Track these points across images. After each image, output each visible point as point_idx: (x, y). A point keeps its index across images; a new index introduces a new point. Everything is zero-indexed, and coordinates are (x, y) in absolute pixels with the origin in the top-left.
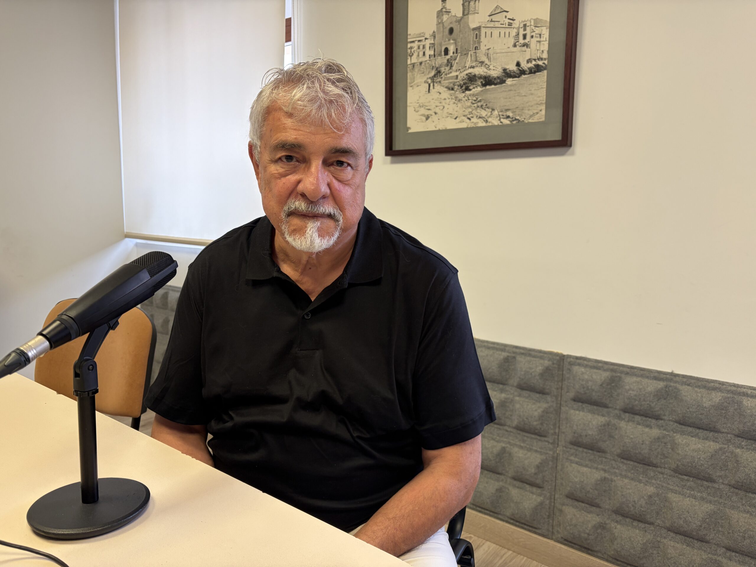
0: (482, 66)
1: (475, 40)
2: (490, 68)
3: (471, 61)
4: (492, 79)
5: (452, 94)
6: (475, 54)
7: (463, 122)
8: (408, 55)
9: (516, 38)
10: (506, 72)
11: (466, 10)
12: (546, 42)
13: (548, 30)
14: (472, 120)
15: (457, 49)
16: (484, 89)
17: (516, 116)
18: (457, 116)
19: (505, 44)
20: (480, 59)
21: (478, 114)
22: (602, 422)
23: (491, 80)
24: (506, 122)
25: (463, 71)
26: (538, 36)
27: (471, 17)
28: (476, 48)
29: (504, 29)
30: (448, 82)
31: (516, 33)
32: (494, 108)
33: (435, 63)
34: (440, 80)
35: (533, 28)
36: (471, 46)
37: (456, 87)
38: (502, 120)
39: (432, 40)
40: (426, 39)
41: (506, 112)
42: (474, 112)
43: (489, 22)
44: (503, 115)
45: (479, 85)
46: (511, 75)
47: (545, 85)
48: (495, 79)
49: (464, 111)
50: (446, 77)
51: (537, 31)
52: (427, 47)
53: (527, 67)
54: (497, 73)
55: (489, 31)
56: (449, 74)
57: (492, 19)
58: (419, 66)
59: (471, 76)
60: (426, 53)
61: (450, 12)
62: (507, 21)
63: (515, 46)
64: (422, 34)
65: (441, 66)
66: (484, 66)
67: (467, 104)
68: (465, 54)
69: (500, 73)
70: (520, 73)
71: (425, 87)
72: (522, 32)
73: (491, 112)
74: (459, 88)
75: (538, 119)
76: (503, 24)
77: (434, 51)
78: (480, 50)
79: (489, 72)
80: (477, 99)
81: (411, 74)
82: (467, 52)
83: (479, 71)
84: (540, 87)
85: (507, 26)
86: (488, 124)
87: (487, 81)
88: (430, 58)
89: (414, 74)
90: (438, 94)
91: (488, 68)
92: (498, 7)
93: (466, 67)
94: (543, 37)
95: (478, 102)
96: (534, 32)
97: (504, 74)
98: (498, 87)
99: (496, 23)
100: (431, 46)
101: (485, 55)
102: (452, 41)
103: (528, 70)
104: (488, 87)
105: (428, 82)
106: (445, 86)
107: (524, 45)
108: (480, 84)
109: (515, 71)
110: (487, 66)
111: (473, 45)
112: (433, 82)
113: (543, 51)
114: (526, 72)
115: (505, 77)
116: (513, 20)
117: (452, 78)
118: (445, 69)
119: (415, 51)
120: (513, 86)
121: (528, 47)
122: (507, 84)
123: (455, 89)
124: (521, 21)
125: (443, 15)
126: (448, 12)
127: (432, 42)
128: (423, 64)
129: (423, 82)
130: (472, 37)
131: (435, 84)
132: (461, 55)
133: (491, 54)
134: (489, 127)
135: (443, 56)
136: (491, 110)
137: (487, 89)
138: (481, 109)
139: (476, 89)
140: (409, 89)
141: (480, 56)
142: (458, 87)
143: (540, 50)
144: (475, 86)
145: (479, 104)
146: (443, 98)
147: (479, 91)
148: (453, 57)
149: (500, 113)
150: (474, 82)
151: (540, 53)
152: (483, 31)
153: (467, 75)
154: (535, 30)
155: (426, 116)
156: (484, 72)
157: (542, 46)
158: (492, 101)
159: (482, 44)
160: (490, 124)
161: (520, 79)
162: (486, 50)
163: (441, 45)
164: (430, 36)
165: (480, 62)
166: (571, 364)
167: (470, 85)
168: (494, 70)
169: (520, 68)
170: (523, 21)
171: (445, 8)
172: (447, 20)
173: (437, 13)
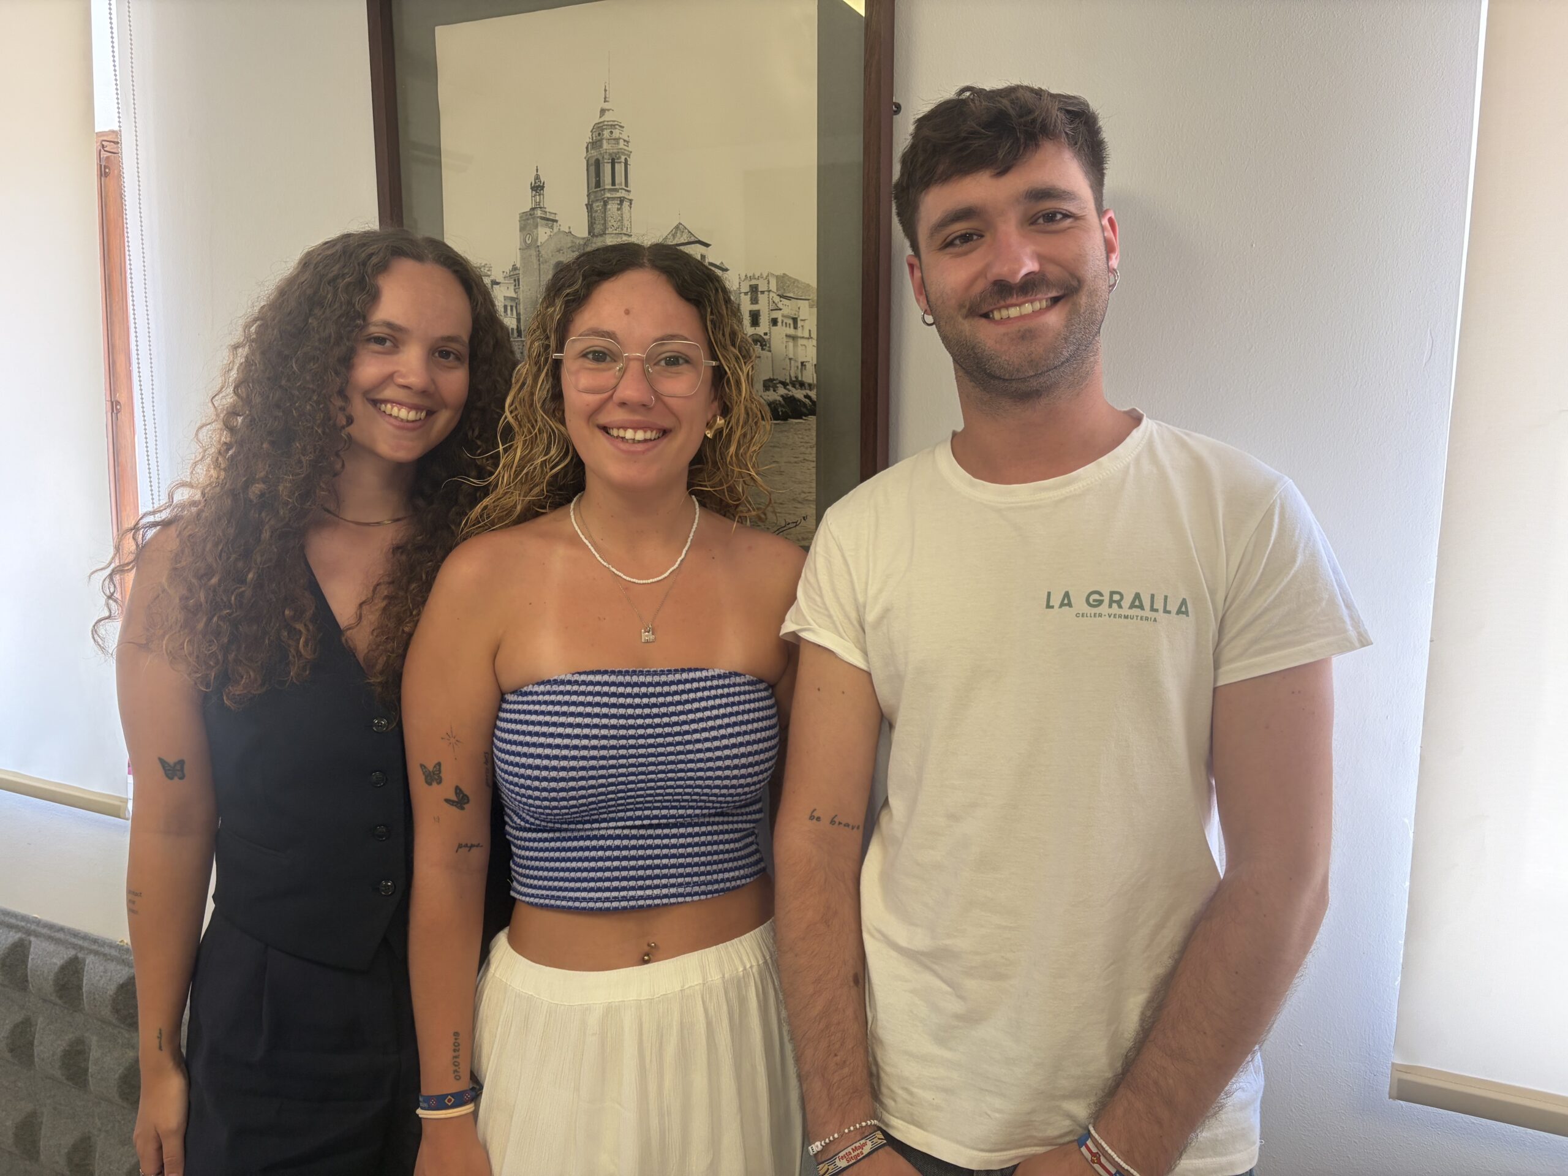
11: (597, 222)
13: (815, 310)
26: (790, 321)
35: (777, 299)
61: (556, 221)
72: (746, 306)
77: (519, 320)
92: (681, 227)
94: (802, 327)
96: (780, 309)
100: (509, 303)
113: (802, 363)
116: (723, 269)
121: (766, 348)
124: (743, 277)
125: (536, 227)
126: (551, 221)
127: (514, 295)
143: (796, 361)
151: (797, 367)
154: (780, 306)
157: (800, 348)
170: (748, 276)
171: (541, 208)
172: (548, 240)
173: (521, 217)
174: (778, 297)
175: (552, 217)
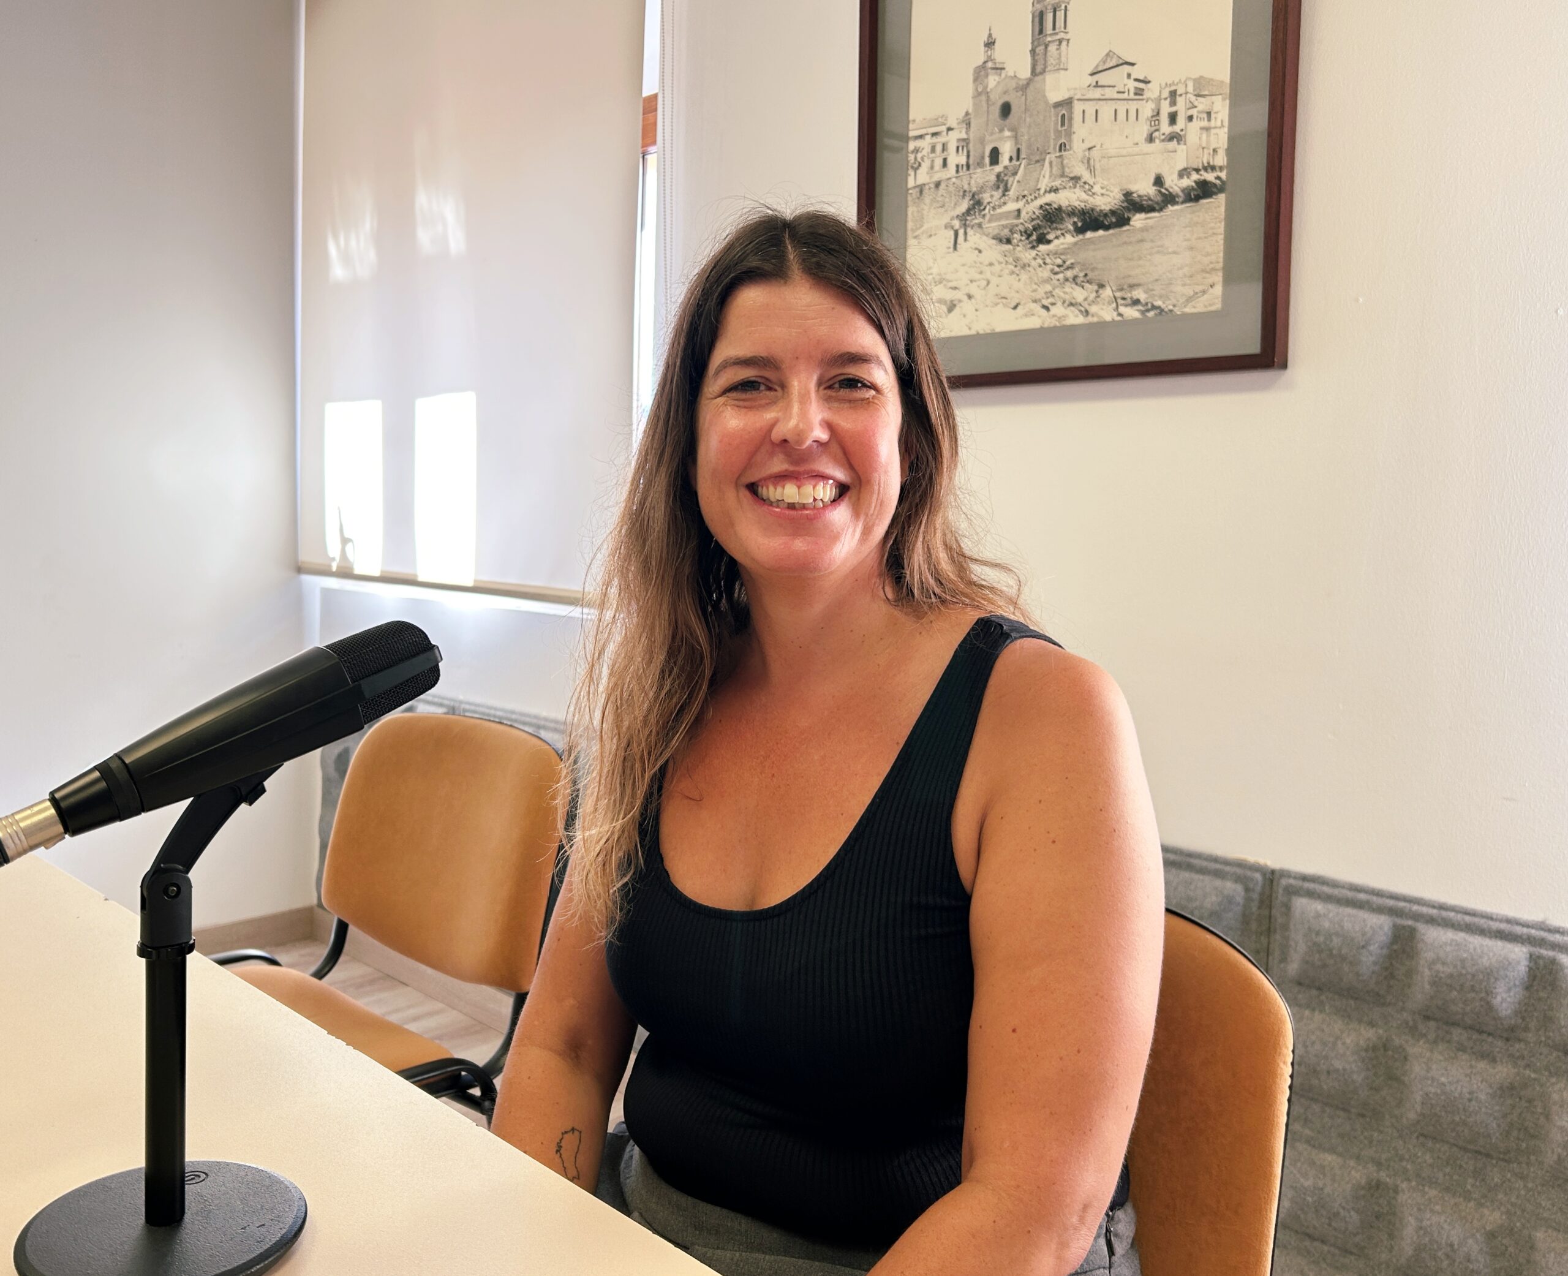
0: (1075, 187)
1: (1060, 129)
2: (1093, 191)
3: (1050, 176)
4: (1099, 216)
5: (1007, 253)
6: (1059, 160)
7: (1033, 315)
8: (909, 168)
9: (1153, 123)
10: (1132, 200)
11: (1038, 63)
12: (1222, 129)
13: (1228, 102)
14: (1054, 310)
15: (1018, 150)
16: (1081, 240)
17: (1156, 301)
18: (1017, 301)
19: (1127, 137)
20: (1070, 173)
21: (1067, 297)
22: (1369, 1039)
23: (1096, 220)
24: (1131, 313)
25: (1032, 200)
26: (1205, 116)
27: (1049, 78)
28: (1062, 147)
29: (1125, 102)
30: (999, 225)
31: (1153, 110)
32: (1104, 283)
33: (969, 184)
34: (981, 220)
35: (1193, 98)
36: (1052, 142)
37: (1017, 236)
38: (1122, 309)
39: (964, 131)
41: (1130, 292)
42: (1058, 292)
43: (1091, 87)
44: (1124, 299)
45: (1068, 231)
46: (1142, 205)
47: (1221, 228)
48: (1106, 215)
49: (1035, 291)
50: (992, 215)
51: (1202, 104)
52: (952, 147)
53: (1179, 188)
54: (1110, 203)
55: (1090, 109)
56: (1000, 206)
57: (1097, 82)
58: (932, 190)
59: (1050, 211)
60: (949, 161)
61: (1004, 69)
62: (1132, 85)
63: (1150, 139)
64: (940, 120)
65: (982, 190)
66: (1080, 186)
67: (1040, 274)
68: (1037, 161)
69: (1115, 201)
70: (1163, 201)
71: (946, 238)
72: (1166, 109)
73: (1097, 292)
74: (1023, 238)
75: (1205, 306)
76: (1124, 92)
77: (968, 156)
78: (1071, 152)
79: (1091, 200)
80: (1064, 262)
81: (915, 209)
82: (1043, 157)
83: (1071, 198)
84: (1210, 232)
85: (1132, 96)
86: (1090, 319)
87: (1088, 220)
88: (957, 171)
89: (923, 209)
90: (977, 252)
91: (1089, 190)
92: (1111, 54)
93: (1039, 189)
94: (1216, 118)
95: (1068, 268)
96: (1196, 107)
97: (1125, 204)
98: (1112, 234)
99: (1107, 90)
100: (961, 144)
101: (1083, 162)
102: (1007, 133)
103: (1181, 194)
104: (1089, 234)
105: (952, 227)
106: (991, 236)
107: (1172, 137)
108: (1071, 228)
109: (1152, 197)
110: (1087, 187)
111: (1054, 139)
112: (965, 226)
113: (1215, 151)
114: (1177, 199)
115: (1129, 210)
116: (1147, 82)
117: (1006, 215)
118: (992, 196)
119: (925, 158)
120: (1147, 230)
121: (1182, 142)
122: (1133, 226)
123: (1015, 241)
124: (1163, 85)
125: (987, 76)
126: (999, 69)
127: (964, 136)
128: (943, 186)
129: (943, 227)
130: (1052, 123)
131: (969, 230)
132: (1029, 164)
133: (1097, 160)
134: (1091, 325)
135: (988, 168)
136: (1096, 287)
137: (1089, 239)
138: (1074, 286)
139: (1062, 240)
140: (911, 242)
141: (1070, 165)
142: (1022, 235)
143: (1209, 149)
144: (1059, 232)
145: (1069, 274)
146: (987, 263)
147: (1068, 244)
148: (1011, 168)
149: (1118, 294)
150: (1058, 223)
151: (1210, 154)
152: (1078, 107)
153: (1041, 207)
154: (1196, 104)
155: (948, 302)
156: (1081, 201)
157: (1212, 137)
158: (1100, 266)
159: (1075, 137)
160: (1095, 319)
161: (1162, 214)
162: (1084, 151)
163: (982, 141)
164: (959, 123)
165: (1072, 178)
166: (1292, 892)
167: (1050, 230)
168: (1102, 195)
169: (1163, 191)
170: (1168, 83)
171: (992, 60)
172: (996, 86)
173: (975, 71)
174: (1195, 97)
175: (1001, 66)
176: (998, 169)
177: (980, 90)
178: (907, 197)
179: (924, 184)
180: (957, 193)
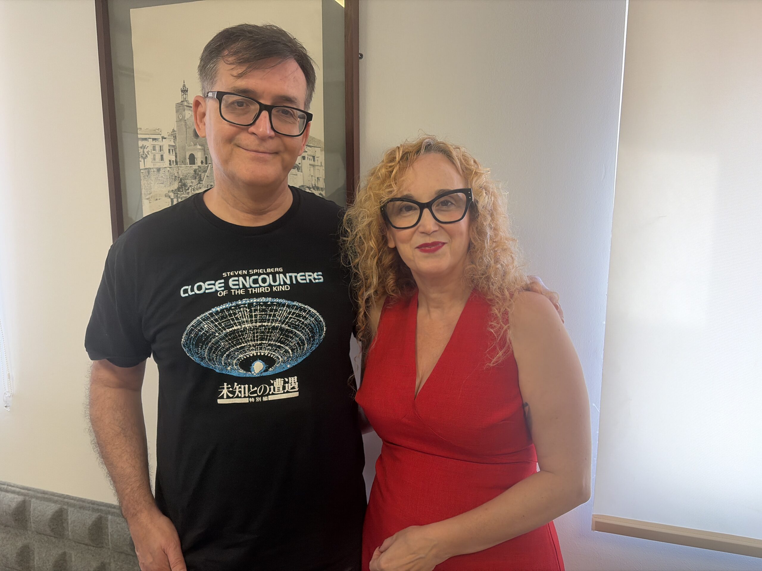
8: (140, 156)
12: (321, 167)
13: (323, 153)
15: (206, 158)
26: (312, 158)
39: (173, 140)
40: (163, 138)
51: (310, 151)
52: (166, 149)
58: (156, 172)
60: (164, 157)
64: (157, 131)
65: (186, 177)
71: (166, 202)
77: (176, 157)
81: (146, 182)
88: (170, 164)
89: (151, 183)
94: (318, 160)
102: (199, 147)
105: (170, 197)
112: (177, 197)
113: (318, 178)
118: (192, 182)
119: (150, 153)
125: (184, 110)
127: (174, 144)
128: (162, 171)
129: (164, 196)
131: (180, 200)
135: (189, 165)
140: (145, 202)
143: (315, 177)
148: (202, 168)
151: (315, 180)
157: (316, 171)
163: (184, 148)
164: (169, 135)
171: (186, 101)
173: (176, 106)
176: (195, 167)
177: (181, 118)
178: (140, 174)
179: (151, 169)
180: (171, 177)
